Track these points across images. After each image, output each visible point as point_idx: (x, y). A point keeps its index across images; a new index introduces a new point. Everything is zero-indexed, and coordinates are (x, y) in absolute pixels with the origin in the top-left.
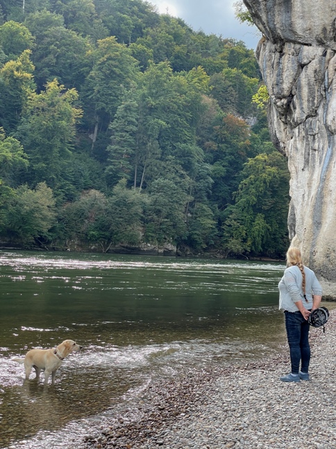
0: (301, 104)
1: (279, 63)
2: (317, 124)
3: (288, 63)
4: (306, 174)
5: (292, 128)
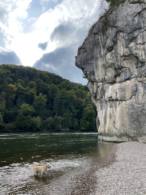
0: (99, 95)
1: (93, 87)
2: (103, 100)
3: (95, 86)
4: (101, 111)
5: (97, 101)
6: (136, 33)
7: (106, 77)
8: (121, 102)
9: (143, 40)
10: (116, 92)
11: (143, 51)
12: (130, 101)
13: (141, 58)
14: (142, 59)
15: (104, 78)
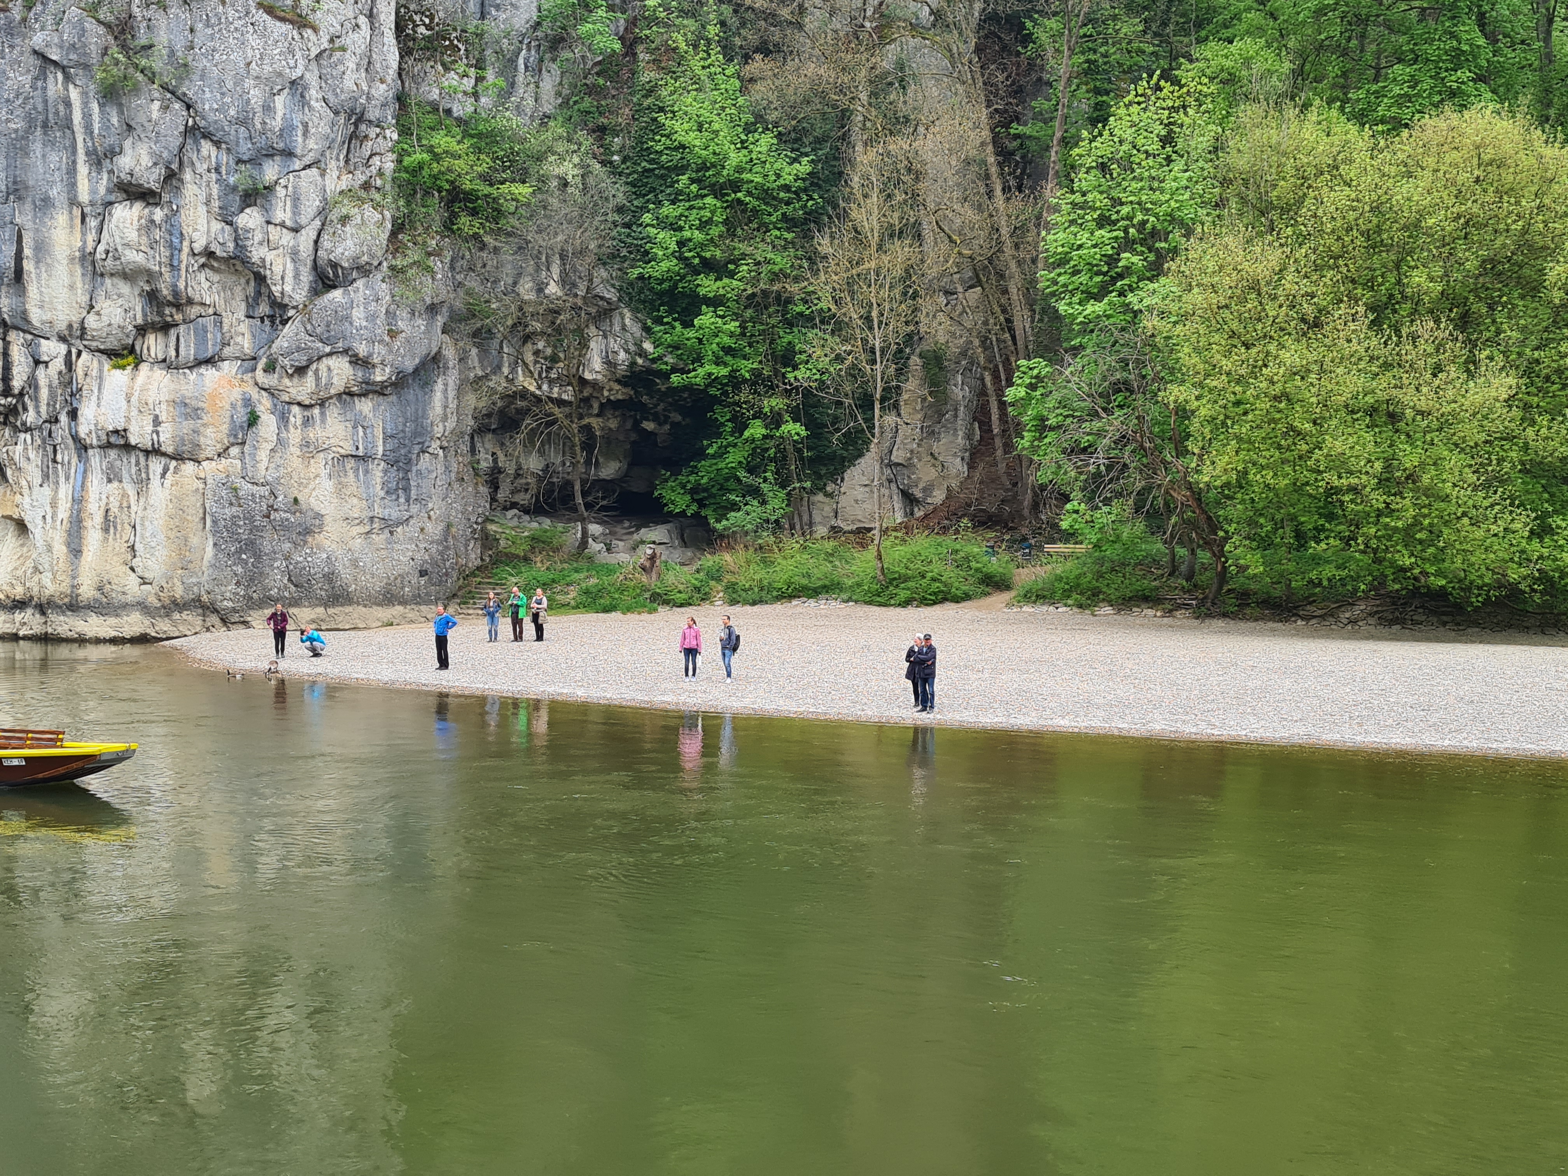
2: (61, 433)
3: (18, 355)
4: (47, 490)
6: (270, 171)
7: (91, 322)
8: (174, 463)
9: (294, 213)
10: (157, 417)
11: (289, 260)
12: (220, 467)
13: (279, 288)
14: (282, 293)
15: (83, 322)
